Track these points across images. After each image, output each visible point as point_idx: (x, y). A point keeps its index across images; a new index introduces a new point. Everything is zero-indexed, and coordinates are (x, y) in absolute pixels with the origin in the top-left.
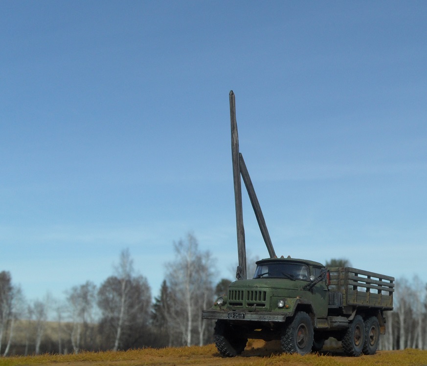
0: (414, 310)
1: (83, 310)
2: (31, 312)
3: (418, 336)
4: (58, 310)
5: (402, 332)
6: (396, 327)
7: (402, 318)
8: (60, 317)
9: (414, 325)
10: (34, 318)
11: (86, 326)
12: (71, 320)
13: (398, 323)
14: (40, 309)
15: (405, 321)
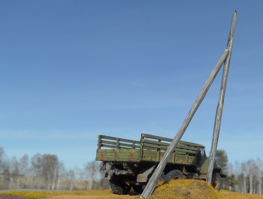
0: (257, 176)
1: (93, 174)
2: (68, 175)
3: (259, 189)
4: (80, 174)
5: (251, 187)
6: (248, 184)
7: (251, 180)
8: (82, 178)
9: (257, 183)
10: (69, 178)
11: (94, 182)
12: (87, 179)
13: (249, 182)
14: (72, 173)
15: (253, 181)
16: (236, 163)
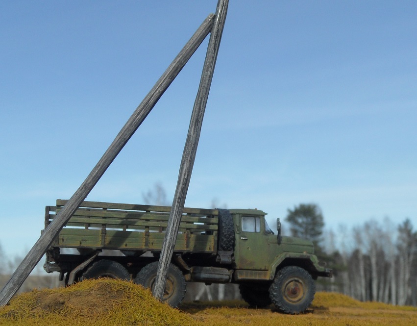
0: (387, 252)
5: (374, 275)
6: (368, 270)
7: (373, 261)
9: (387, 267)
13: (370, 265)
15: (377, 264)
16: (342, 228)
